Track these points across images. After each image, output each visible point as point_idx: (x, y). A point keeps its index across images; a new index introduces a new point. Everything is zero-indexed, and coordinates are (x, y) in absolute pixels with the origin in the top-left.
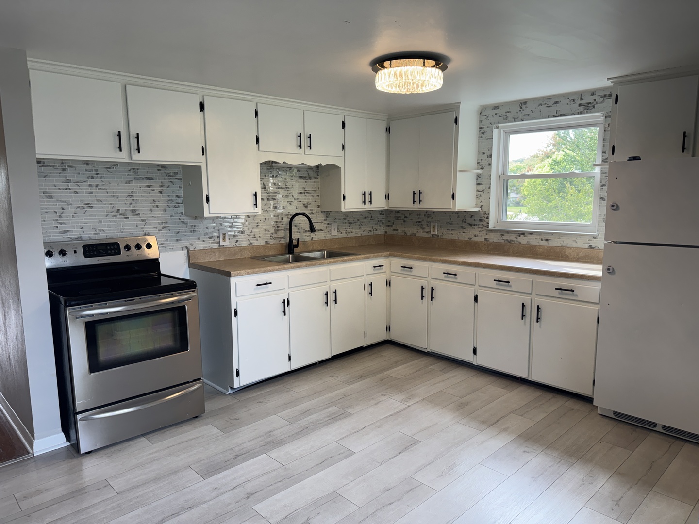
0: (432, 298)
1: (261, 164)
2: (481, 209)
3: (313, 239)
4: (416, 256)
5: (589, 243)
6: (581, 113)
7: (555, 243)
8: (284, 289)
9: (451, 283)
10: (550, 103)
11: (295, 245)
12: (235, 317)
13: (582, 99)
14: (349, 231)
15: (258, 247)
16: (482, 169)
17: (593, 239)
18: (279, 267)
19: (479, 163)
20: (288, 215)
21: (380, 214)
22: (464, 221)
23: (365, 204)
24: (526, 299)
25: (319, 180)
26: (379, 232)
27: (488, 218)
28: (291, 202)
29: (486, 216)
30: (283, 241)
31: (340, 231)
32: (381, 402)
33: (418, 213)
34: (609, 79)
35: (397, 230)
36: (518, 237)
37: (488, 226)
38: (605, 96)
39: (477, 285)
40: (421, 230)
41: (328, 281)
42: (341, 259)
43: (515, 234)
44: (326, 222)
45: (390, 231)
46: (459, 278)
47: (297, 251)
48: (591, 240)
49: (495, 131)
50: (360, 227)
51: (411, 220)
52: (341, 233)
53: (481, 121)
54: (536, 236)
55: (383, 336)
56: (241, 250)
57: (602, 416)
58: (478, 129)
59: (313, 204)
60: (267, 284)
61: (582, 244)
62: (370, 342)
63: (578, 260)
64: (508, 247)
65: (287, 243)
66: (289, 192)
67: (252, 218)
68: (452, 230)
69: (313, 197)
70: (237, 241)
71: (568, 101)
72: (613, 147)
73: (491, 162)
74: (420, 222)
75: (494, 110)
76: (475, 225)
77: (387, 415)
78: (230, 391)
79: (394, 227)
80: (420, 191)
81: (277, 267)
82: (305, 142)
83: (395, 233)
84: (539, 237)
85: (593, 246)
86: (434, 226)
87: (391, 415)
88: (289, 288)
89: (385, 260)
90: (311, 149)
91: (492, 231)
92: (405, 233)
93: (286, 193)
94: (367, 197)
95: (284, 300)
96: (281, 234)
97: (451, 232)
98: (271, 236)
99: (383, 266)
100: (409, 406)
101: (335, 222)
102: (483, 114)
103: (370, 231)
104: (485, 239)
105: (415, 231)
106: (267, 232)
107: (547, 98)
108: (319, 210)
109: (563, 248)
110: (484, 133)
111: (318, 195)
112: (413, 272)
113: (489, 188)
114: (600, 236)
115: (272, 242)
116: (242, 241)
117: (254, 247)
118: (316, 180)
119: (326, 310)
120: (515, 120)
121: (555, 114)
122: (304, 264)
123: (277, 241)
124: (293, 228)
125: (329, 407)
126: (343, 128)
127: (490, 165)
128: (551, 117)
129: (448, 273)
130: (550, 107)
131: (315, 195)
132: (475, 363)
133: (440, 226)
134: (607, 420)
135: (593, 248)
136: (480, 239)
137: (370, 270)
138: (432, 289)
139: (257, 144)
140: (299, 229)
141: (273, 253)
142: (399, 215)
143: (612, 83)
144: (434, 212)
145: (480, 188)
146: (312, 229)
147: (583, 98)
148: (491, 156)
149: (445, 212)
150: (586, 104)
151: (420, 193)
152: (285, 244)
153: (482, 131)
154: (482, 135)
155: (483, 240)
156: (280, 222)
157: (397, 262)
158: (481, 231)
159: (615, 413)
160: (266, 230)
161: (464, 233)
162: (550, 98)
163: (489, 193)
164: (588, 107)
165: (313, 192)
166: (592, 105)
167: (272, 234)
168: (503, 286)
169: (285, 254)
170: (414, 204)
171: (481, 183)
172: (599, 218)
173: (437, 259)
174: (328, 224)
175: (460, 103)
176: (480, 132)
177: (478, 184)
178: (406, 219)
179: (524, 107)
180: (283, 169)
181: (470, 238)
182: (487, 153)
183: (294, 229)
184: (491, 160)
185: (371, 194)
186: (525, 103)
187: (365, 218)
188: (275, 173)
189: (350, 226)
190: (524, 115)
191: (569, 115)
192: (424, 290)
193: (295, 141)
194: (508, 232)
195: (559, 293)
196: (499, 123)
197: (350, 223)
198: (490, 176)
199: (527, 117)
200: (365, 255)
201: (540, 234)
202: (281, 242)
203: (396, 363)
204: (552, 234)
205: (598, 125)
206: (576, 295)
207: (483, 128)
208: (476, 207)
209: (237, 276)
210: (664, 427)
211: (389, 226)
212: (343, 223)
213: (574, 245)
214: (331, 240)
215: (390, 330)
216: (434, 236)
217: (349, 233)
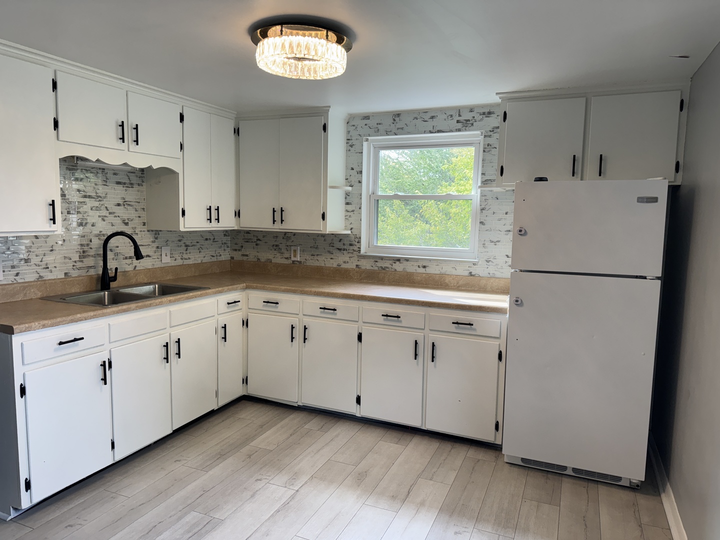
0: (305, 339)
1: (60, 159)
2: (351, 232)
3: (137, 269)
4: (283, 288)
5: (468, 270)
6: (459, 130)
7: (433, 270)
8: (103, 345)
9: (329, 320)
10: (427, 117)
11: (112, 277)
12: (22, 397)
13: (460, 116)
14: (185, 256)
15: (53, 282)
16: (352, 186)
17: (473, 266)
18: (95, 313)
19: (347, 179)
20: (99, 235)
21: (225, 235)
22: (332, 245)
23: (211, 222)
24: (419, 336)
25: (144, 188)
26: (223, 258)
27: (359, 242)
28: (105, 216)
29: (357, 240)
30: (92, 272)
31: (173, 257)
32: (258, 493)
33: (275, 235)
34: (497, 94)
35: (247, 255)
36: (394, 264)
37: (360, 251)
38: (484, 114)
39: (361, 322)
40: (278, 255)
41: (168, 326)
42: (186, 295)
43: (390, 260)
44: (155, 245)
45: (238, 256)
46: (339, 314)
47: (114, 286)
48: (471, 267)
49: (365, 144)
50: (200, 252)
51: (266, 242)
52: (175, 260)
53: (349, 132)
54: (412, 263)
55: (238, 391)
56: (25, 288)
57: (509, 465)
58: (346, 141)
59: (137, 220)
60: (76, 340)
61: (462, 271)
62: (223, 401)
63: (458, 288)
64: (383, 275)
65: (98, 274)
66: (101, 203)
67: (43, 239)
68: (317, 255)
69: (136, 211)
70: (17, 275)
71: (445, 117)
72: (502, 168)
73: (362, 179)
74: (277, 246)
75: (363, 120)
76: (344, 250)
77: (272, 512)
78: (13, 514)
79: (243, 252)
80: (282, 208)
81: (92, 314)
82: (129, 135)
83: (245, 258)
84: (416, 264)
85: (473, 274)
86: (295, 251)
87: (278, 511)
88: (110, 343)
89: (241, 293)
90: (137, 144)
91: (365, 257)
92: (258, 259)
93: (97, 204)
94: (213, 213)
95: (104, 362)
96: (89, 262)
97: (316, 257)
98: (73, 266)
99: (239, 301)
100: (297, 491)
101: (167, 245)
102: (351, 123)
103: (213, 256)
104: (357, 265)
105: (270, 257)
106: (67, 260)
107: (422, 111)
108: (145, 228)
109: (442, 275)
110: (352, 145)
111: (144, 209)
112: (279, 308)
113: (360, 208)
114: (480, 263)
115: (75, 273)
116: (26, 274)
117: (47, 282)
118: (140, 188)
119: (165, 368)
120: (387, 133)
121: (431, 129)
122: (133, 305)
123: (83, 273)
124: (109, 253)
125: (186, 514)
126: (181, 122)
127: (360, 182)
128: (428, 133)
129: (324, 309)
130: (426, 121)
131: (138, 208)
132: (358, 415)
133: (303, 251)
134: (515, 469)
135: (473, 276)
136: (351, 265)
137: (223, 307)
138: (305, 328)
139: (55, 129)
140: (117, 254)
141: (78, 291)
142: (249, 236)
143: (500, 99)
144: (294, 234)
145: (350, 208)
146: (138, 255)
147: (461, 114)
148: (361, 172)
149: (308, 235)
150: (465, 121)
151: (282, 211)
152: (96, 276)
153: (350, 144)
154: (350, 148)
155: (355, 267)
156: (88, 245)
157: (257, 297)
158: (351, 257)
159: (523, 460)
160: (65, 257)
161: (331, 259)
162: (426, 111)
163: (360, 214)
164: (466, 124)
165: (137, 204)
166: (471, 122)
167: (75, 262)
168: (392, 322)
169: (97, 291)
170: (274, 223)
171: (351, 202)
172: (479, 244)
173: (311, 291)
174: (158, 247)
175: (330, 107)
176: (348, 145)
177: (347, 204)
178: (258, 242)
179: (397, 119)
180: (93, 170)
181: (339, 265)
182: (357, 169)
183: (110, 255)
184: (362, 176)
185: (218, 209)
186: (399, 115)
187: (207, 239)
188: (78, 174)
189: (186, 250)
190: (398, 129)
191: (446, 132)
192: (294, 330)
193: (115, 132)
194: (382, 258)
195: (456, 328)
196: (369, 136)
197: (187, 246)
198: (361, 195)
199: (400, 130)
200: (217, 289)
201: (417, 260)
202: (88, 274)
203: (261, 426)
204: (430, 260)
205: (474, 144)
206: (475, 330)
207: (352, 139)
208: (346, 229)
209: (25, 331)
210: (574, 470)
211: (236, 250)
212: (178, 246)
213: (454, 272)
214: (162, 269)
215: (247, 383)
216: (296, 262)
217: (186, 259)
